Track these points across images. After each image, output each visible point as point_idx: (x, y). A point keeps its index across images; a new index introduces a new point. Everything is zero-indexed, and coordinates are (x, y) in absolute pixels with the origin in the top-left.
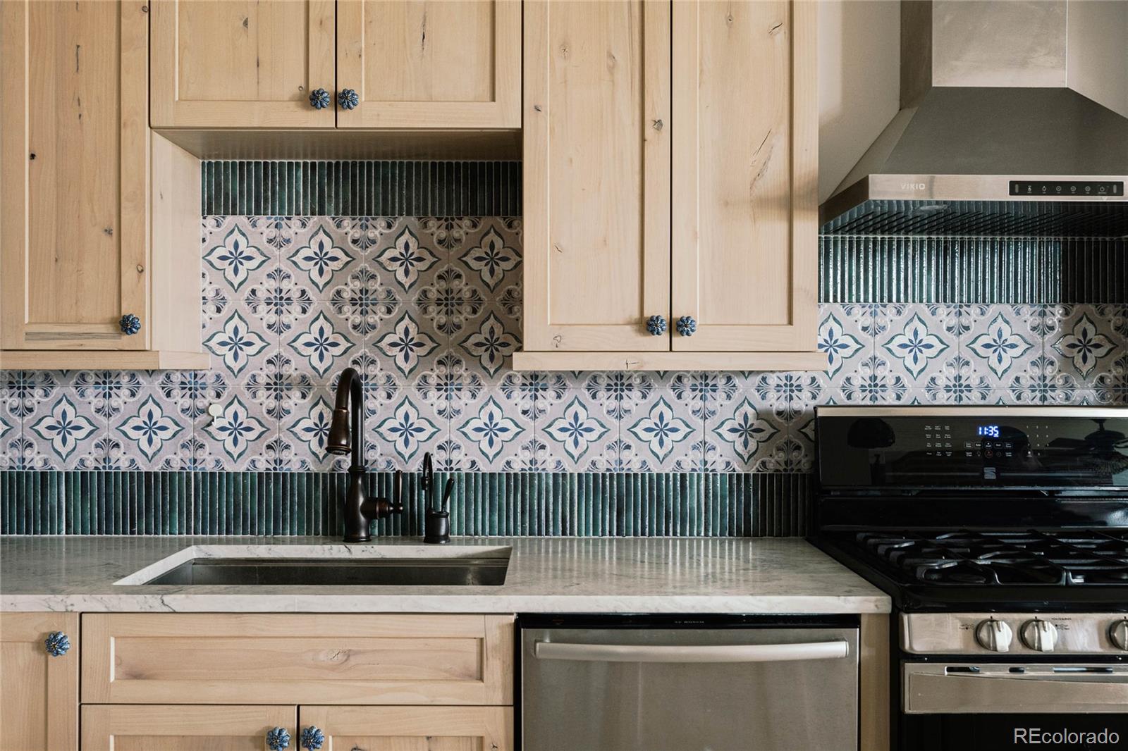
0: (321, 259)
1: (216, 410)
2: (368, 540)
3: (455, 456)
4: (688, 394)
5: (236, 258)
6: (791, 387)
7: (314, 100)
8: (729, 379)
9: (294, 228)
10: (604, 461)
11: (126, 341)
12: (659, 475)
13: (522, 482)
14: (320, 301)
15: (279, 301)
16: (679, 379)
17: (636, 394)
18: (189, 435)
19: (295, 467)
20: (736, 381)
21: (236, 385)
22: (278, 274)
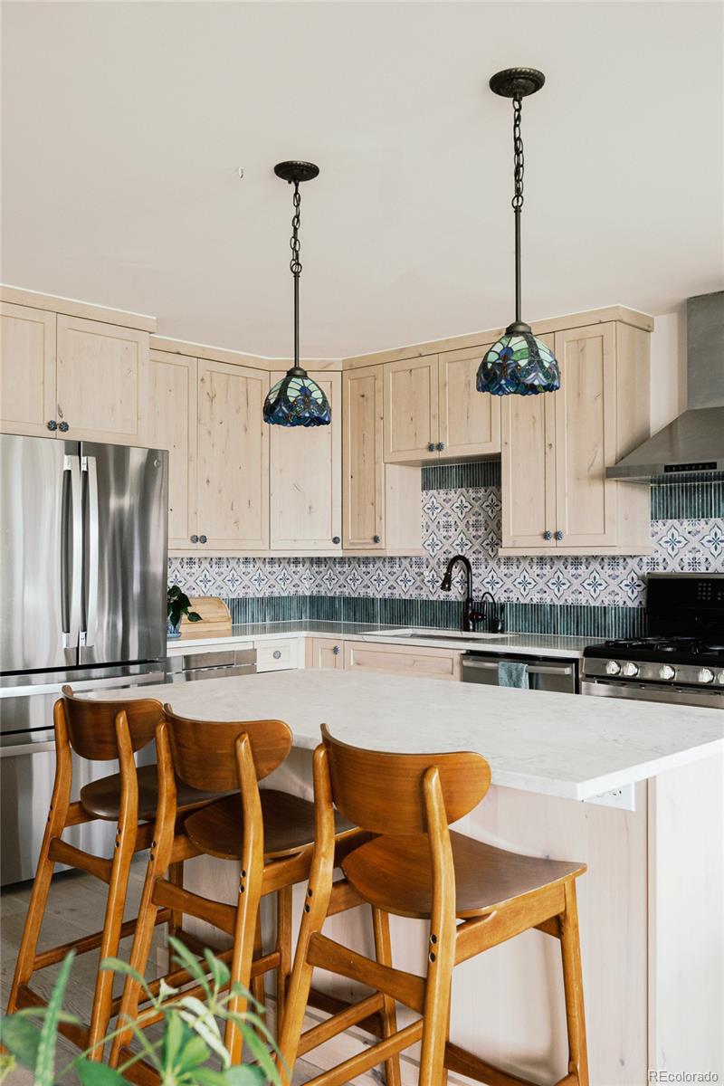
0: (461, 507)
1: (426, 573)
2: (474, 630)
3: (511, 595)
4: (606, 567)
5: (433, 508)
6: (654, 562)
7: (431, 448)
8: (625, 559)
9: (452, 495)
10: (570, 599)
11: (377, 546)
12: (594, 607)
13: (537, 608)
14: (462, 526)
15: (447, 526)
16: (602, 559)
17: (583, 567)
18: (418, 584)
19: (453, 599)
20: (628, 560)
21: (433, 563)
22: (447, 515)
